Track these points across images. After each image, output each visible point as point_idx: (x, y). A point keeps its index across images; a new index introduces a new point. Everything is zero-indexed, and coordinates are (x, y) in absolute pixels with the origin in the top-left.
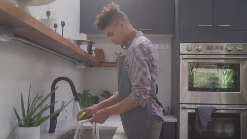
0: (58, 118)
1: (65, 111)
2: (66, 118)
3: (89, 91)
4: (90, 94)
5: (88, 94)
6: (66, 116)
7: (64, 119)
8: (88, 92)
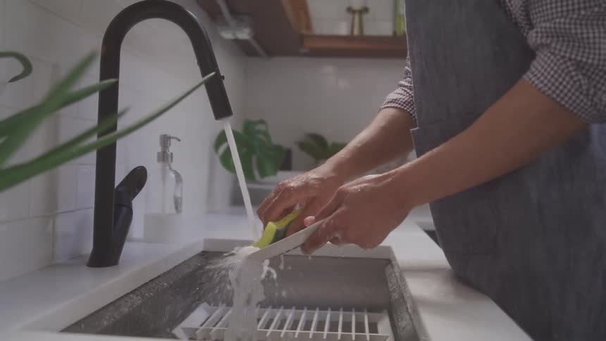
0: (139, 204)
1: (172, 175)
2: (178, 204)
3: (262, 122)
4: (266, 134)
5: (259, 132)
6: (178, 195)
7: (170, 208)
8: (261, 127)
